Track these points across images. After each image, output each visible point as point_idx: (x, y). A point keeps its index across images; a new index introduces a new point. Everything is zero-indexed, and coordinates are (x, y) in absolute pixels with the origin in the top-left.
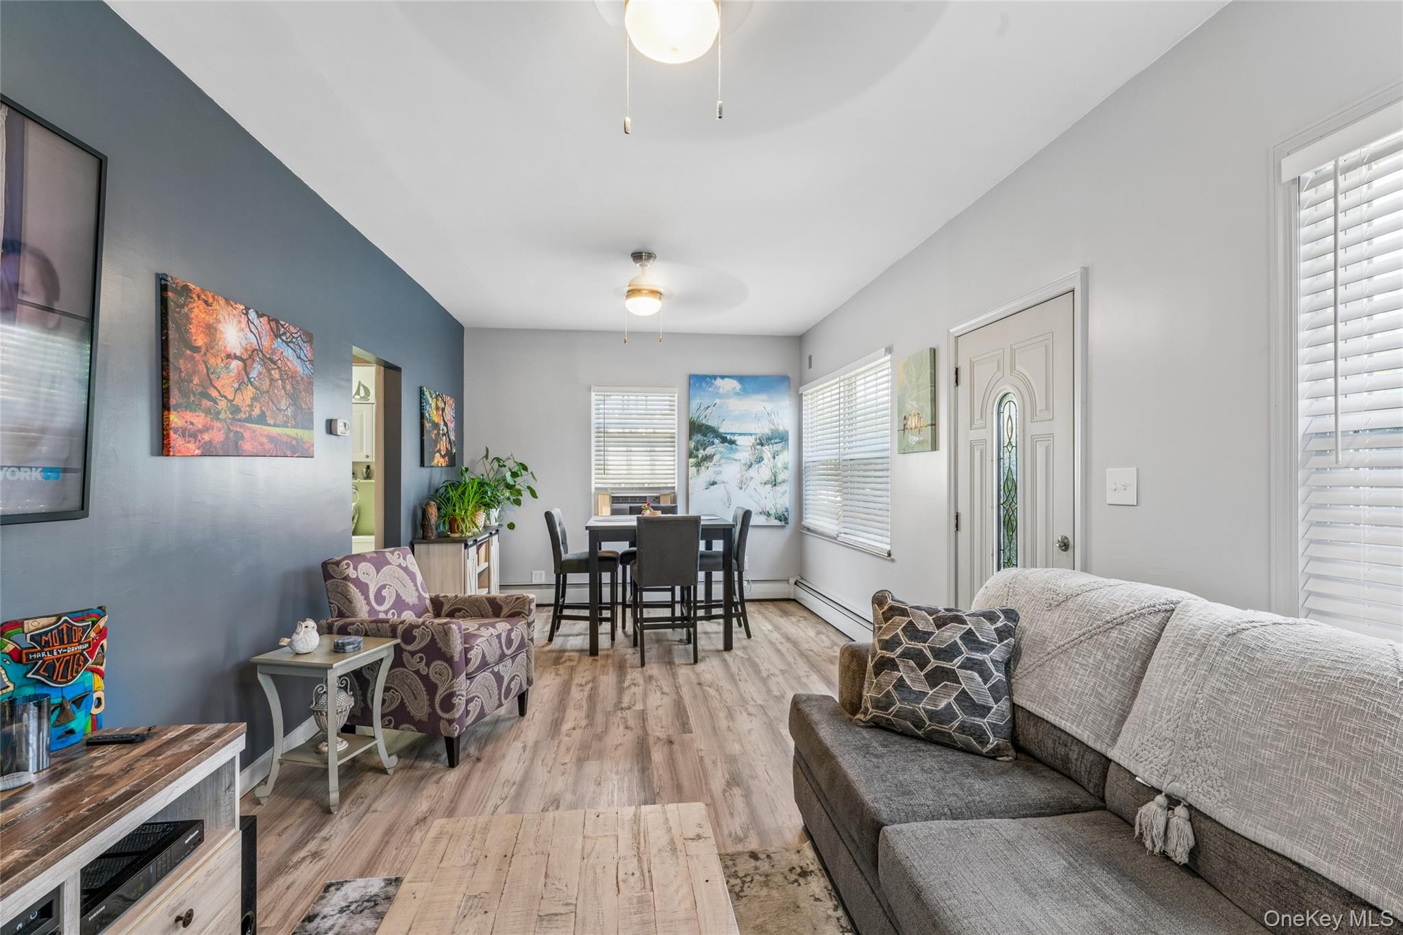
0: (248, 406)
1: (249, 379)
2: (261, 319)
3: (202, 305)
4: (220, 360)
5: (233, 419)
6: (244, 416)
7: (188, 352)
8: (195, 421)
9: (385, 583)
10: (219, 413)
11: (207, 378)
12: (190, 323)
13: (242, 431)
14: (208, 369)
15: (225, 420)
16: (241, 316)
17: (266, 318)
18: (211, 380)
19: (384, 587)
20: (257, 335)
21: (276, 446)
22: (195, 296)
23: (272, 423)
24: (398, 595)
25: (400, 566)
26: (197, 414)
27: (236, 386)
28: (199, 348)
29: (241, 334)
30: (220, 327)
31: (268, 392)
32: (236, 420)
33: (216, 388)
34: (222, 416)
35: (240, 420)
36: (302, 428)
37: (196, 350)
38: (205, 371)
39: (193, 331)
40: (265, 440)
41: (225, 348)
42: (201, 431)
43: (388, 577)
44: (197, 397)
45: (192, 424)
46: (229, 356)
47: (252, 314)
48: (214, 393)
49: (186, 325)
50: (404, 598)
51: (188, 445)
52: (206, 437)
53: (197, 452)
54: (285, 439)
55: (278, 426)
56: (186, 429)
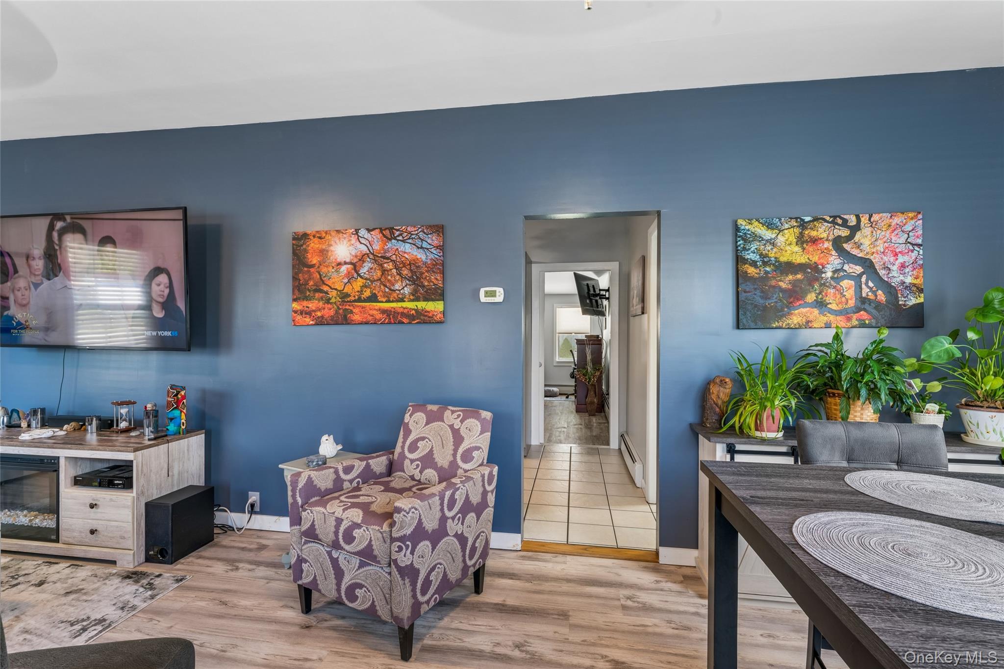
0: (358, 292)
1: (359, 275)
2: (371, 233)
3: (316, 240)
4: (331, 268)
5: (343, 301)
6: (353, 299)
7: (306, 269)
8: (310, 306)
9: (426, 436)
10: (330, 299)
11: (319, 280)
12: (307, 253)
13: (351, 308)
14: (320, 275)
15: (335, 303)
16: (351, 237)
17: (377, 231)
18: (323, 281)
19: (423, 439)
20: (369, 246)
21: (388, 315)
22: (311, 237)
23: (384, 300)
24: (431, 451)
25: (451, 427)
26: (312, 301)
27: (346, 280)
28: (315, 265)
29: (351, 248)
30: (332, 248)
31: (380, 279)
32: (345, 302)
33: (327, 285)
34: (333, 300)
35: (350, 302)
36: (424, 301)
37: (313, 266)
38: (318, 277)
39: (310, 256)
40: (375, 312)
41: (336, 260)
42: (314, 311)
43: (433, 432)
44: (312, 292)
45: (308, 307)
46: (339, 264)
47: (363, 232)
48: (325, 288)
49: (304, 255)
50: (435, 456)
51: (305, 319)
52: (319, 314)
53: (311, 322)
54: (402, 310)
55: (393, 302)
56: (303, 311)
